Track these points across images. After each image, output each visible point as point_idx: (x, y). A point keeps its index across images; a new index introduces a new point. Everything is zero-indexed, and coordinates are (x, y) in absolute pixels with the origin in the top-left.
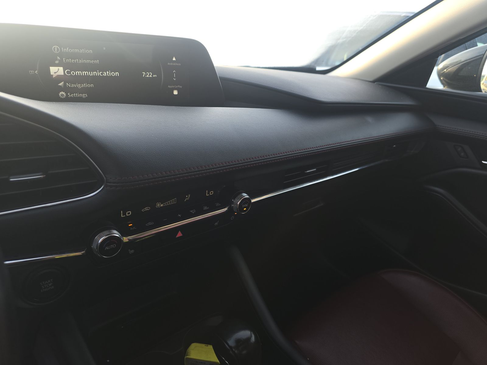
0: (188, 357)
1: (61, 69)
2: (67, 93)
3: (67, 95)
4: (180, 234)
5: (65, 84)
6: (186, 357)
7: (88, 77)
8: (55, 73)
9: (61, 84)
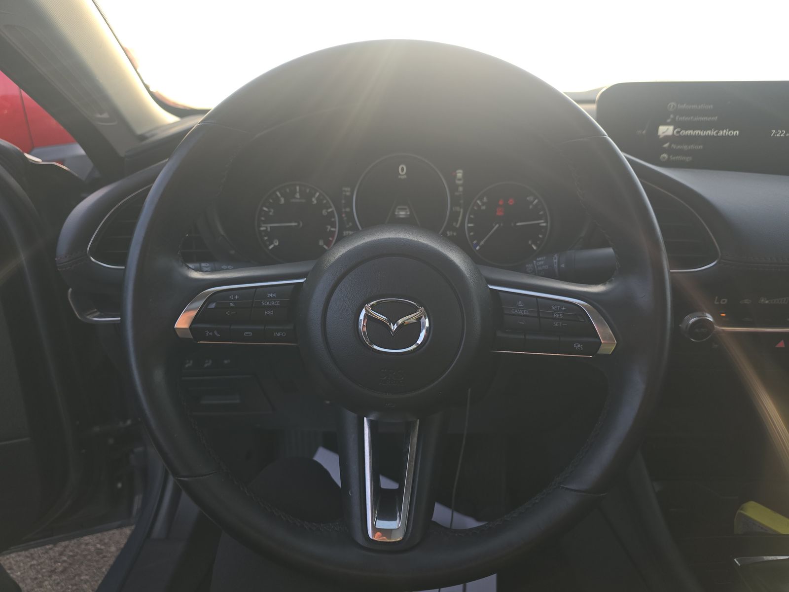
0: (742, 512)
1: (671, 128)
2: (669, 155)
3: (669, 157)
4: (781, 344)
5: (670, 145)
6: (739, 511)
7: (698, 137)
8: (664, 133)
9: (666, 145)
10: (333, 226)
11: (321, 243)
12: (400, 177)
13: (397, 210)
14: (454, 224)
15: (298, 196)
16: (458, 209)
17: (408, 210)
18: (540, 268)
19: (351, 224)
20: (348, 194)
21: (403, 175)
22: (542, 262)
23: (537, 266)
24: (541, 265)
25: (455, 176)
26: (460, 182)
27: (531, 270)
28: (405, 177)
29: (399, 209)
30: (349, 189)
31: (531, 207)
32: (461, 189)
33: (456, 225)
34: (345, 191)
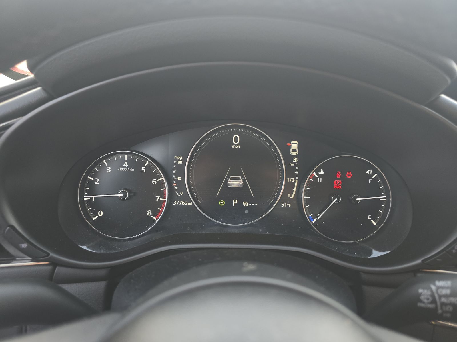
10: (163, 196)
11: (149, 213)
12: (233, 146)
13: (230, 180)
14: (289, 195)
15: (126, 164)
16: (292, 180)
17: (241, 180)
18: (444, 300)
19: (181, 193)
20: (180, 162)
21: (237, 145)
22: (448, 292)
23: (440, 297)
24: (446, 296)
25: (290, 147)
26: (296, 153)
27: (428, 299)
28: (238, 146)
29: (232, 179)
30: (181, 158)
31: (370, 181)
32: (296, 160)
33: (291, 196)
34: (177, 160)
